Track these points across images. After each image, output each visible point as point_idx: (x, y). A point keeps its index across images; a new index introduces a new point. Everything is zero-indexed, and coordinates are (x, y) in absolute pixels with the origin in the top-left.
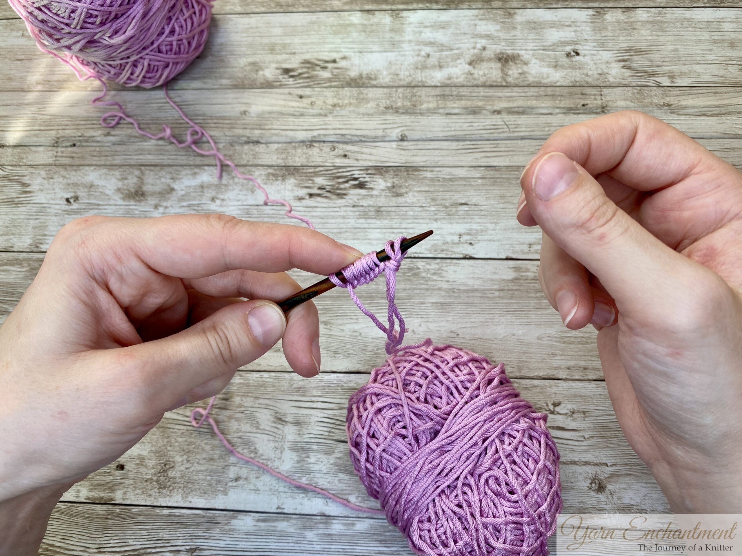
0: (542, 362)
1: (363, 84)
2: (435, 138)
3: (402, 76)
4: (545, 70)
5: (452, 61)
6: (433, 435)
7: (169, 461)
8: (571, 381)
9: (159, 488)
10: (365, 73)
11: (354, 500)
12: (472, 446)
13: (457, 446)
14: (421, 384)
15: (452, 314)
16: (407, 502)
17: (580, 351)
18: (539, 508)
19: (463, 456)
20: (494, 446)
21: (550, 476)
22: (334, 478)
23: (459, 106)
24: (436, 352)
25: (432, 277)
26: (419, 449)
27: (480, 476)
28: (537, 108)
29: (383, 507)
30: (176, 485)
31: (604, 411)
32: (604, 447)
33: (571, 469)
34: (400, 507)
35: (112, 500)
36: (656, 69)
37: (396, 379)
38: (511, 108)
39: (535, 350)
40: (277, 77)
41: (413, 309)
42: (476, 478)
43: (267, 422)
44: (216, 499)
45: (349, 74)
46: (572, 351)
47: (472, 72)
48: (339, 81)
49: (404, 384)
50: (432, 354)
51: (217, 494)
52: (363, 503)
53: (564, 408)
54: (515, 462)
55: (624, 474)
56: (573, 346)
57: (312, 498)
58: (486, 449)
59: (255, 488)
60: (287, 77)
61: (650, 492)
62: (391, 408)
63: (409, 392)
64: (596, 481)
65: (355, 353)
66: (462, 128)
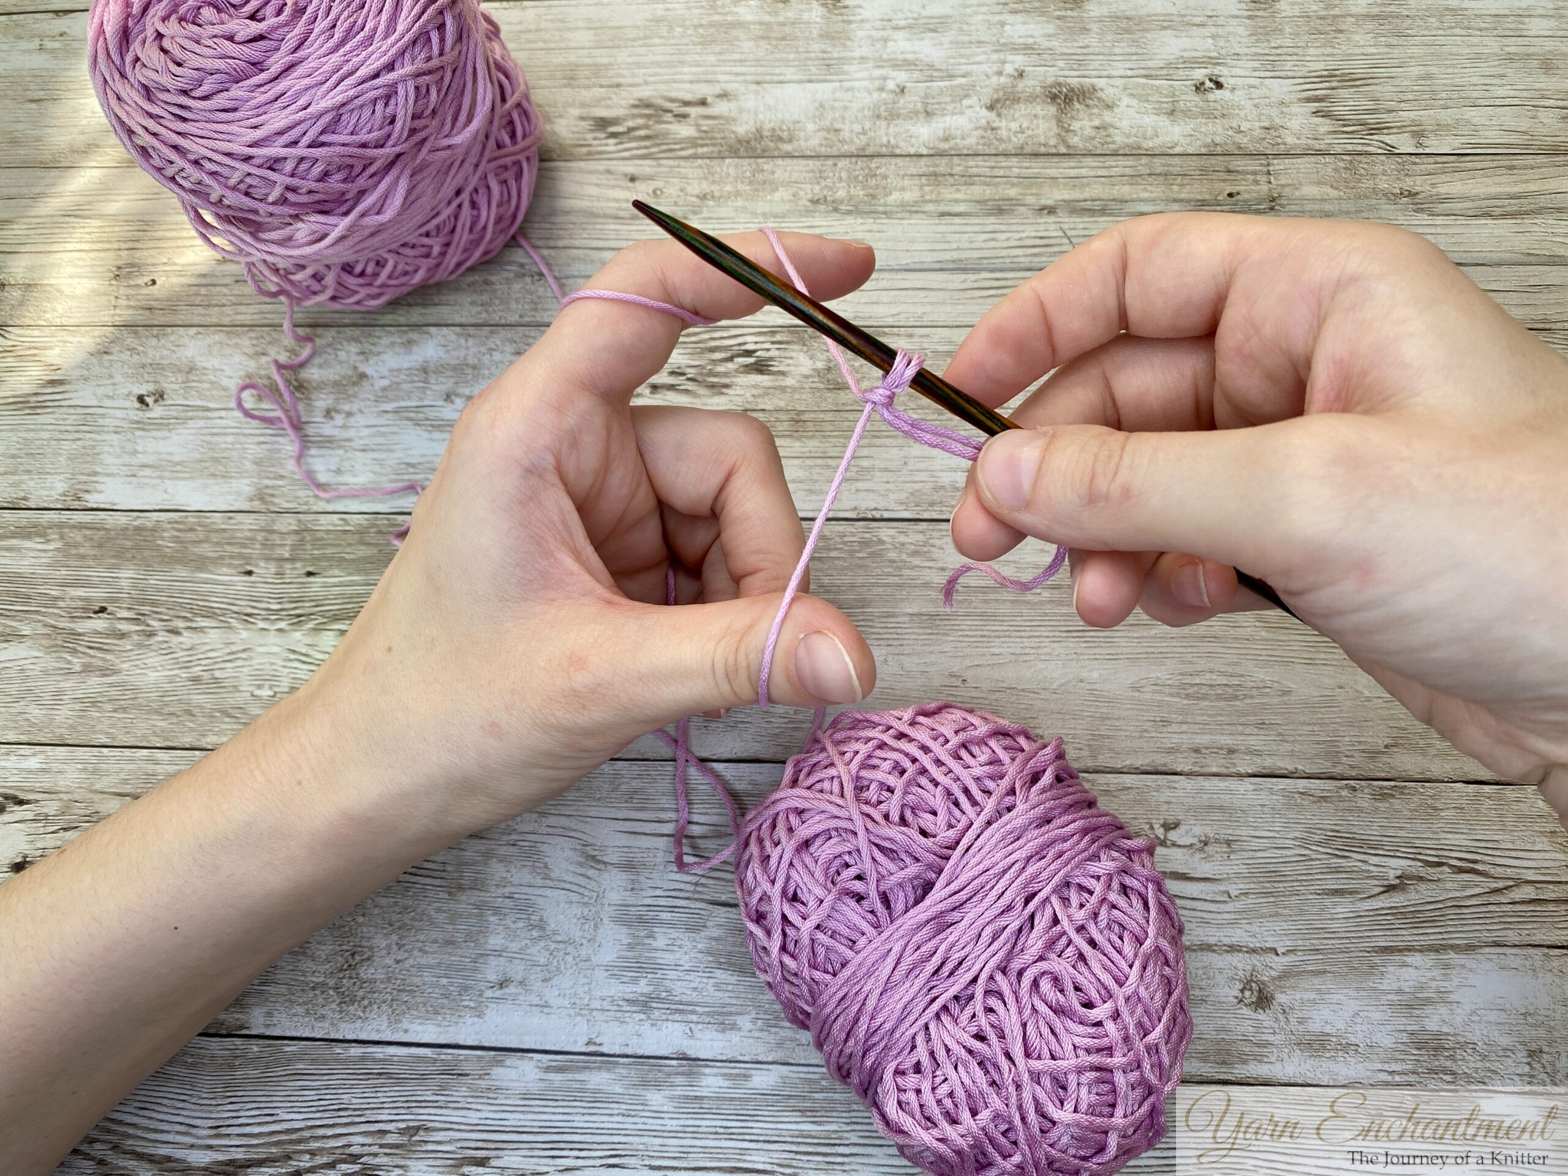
0: (1141, 737)
1: (764, 151)
2: (918, 267)
3: (845, 135)
4: (1150, 121)
5: (952, 101)
6: (919, 892)
7: (360, 946)
8: (1201, 778)
9: (341, 1003)
10: (767, 126)
11: (749, 1025)
12: (1002, 912)
13: (971, 912)
14: (893, 785)
15: (951, 639)
16: (870, 1034)
17: (1221, 715)
18: (1145, 1036)
19: (984, 934)
20: (1048, 911)
21: (1167, 968)
22: (705, 980)
23: (968, 197)
24: (921, 719)
25: (911, 559)
26: (892, 922)
27: (1020, 974)
28: (1132, 201)
29: (820, 1045)
30: (376, 995)
31: (1270, 841)
32: (1271, 916)
33: (1201, 961)
34: (856, 1043)
35: (242, 1027)
36: (1385, 116)
37: (839, 777)
38: (1078, 201)
39: (1127, 713)
40: (581, 136)
41: (871, 627)
42: (1014, 979)
43: (565, 865)
44: (460, 1025)
45: (734, 128)
46: (1203, 715)
47: (995, 125)
48: (714, 145)
49: (856, 788)
50: (913, 723)
51: (462, 1014)
52: (766, 1033)
53: (1187, 833)
54: (1092, 943)
55: (1312, 971)
56: (1206, 703)
57: (659, 1023)
58: (1032, 917)
59: (541, 1003)
60: (603, 135)
61: (1365, 1008)
62: (830, 838)
63: (867, 803)
64: (1254, 985)
65: (749, 720)
66: (974, 245)
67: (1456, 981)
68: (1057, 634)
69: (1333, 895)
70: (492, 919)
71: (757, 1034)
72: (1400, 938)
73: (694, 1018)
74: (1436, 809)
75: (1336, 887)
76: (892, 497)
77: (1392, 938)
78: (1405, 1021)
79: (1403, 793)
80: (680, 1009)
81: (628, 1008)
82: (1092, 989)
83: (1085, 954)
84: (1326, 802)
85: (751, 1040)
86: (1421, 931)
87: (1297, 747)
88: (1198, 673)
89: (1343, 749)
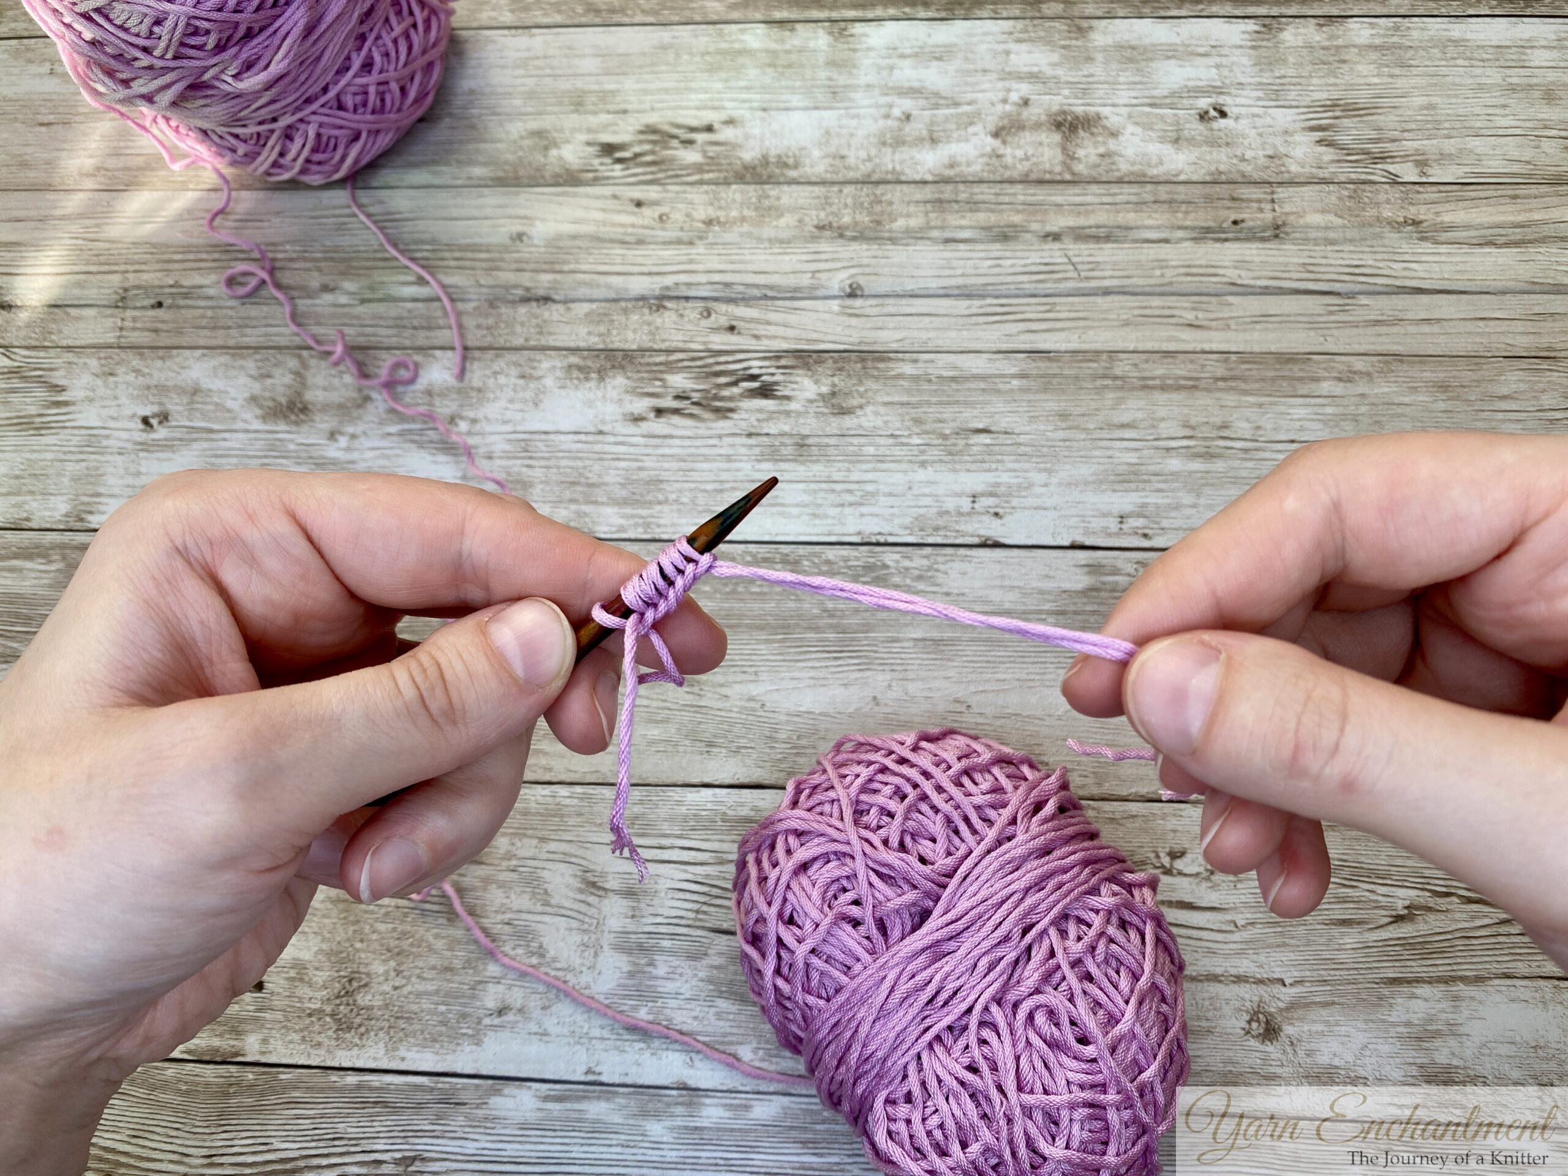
0: (1146, 765)
1: (770, 177)
2: (923, 292)
3: (851, 161)
4: (1155, 149)
5: (958, 129)
6: (917, 919)
7: (358, 972)
9: (337, 1030)
10: (773, 153)
11: (749, 1055)
12: (999, 943)
13: (968, 942)
14: (893, 810)
15: (956, 664)
16: (862, 1061)
18: (1140, 1073)
19: (980, 964)
20: (1046, 943)
21: (1164, 1006)
22: (706, 1009)
23: (973, 224)
24: (923, 744)
26: (887, 949)
27: (1016, 1005)
28: (1138, 228)
29: (811, 1072)
30: (374, 1022)
32: (1278, 946)
33: (1207, 992)
34: (847, 1070)
35: (237, 1054)
36: (1389, 146)
37: (839, 801)
38: (1083, 228)
40: (587, 161)
41: (875, 652)
42: (1009, 1011)
43: (565, 891)
44: (458, 1053)
45: (740, 155)
47: (1001, 152)
48: (720, 171)
49: (855, 812)
50: (915, 749)
51: (460, 1042)
53: (1192, 862)
54: (1089, 976)
55: (1319, 1002)
57: (659, 1052)
58: (1029, 949)
59: (540, 1031)
60: (610, 161)
61: (1374, 1040)
62: (829, 861)
63: (866, 828)
64: (1261, 1016)
65: (752, 745)
66: (980, 271)
67: (1466, 1013)
69: (1341, 925)
72: (1409, 970)
75: (1344, 917)
76: (897, 521)
77: (1401, 970)
78: (1414, 1053)
81: (628, 1037)
86: (1430, 962)
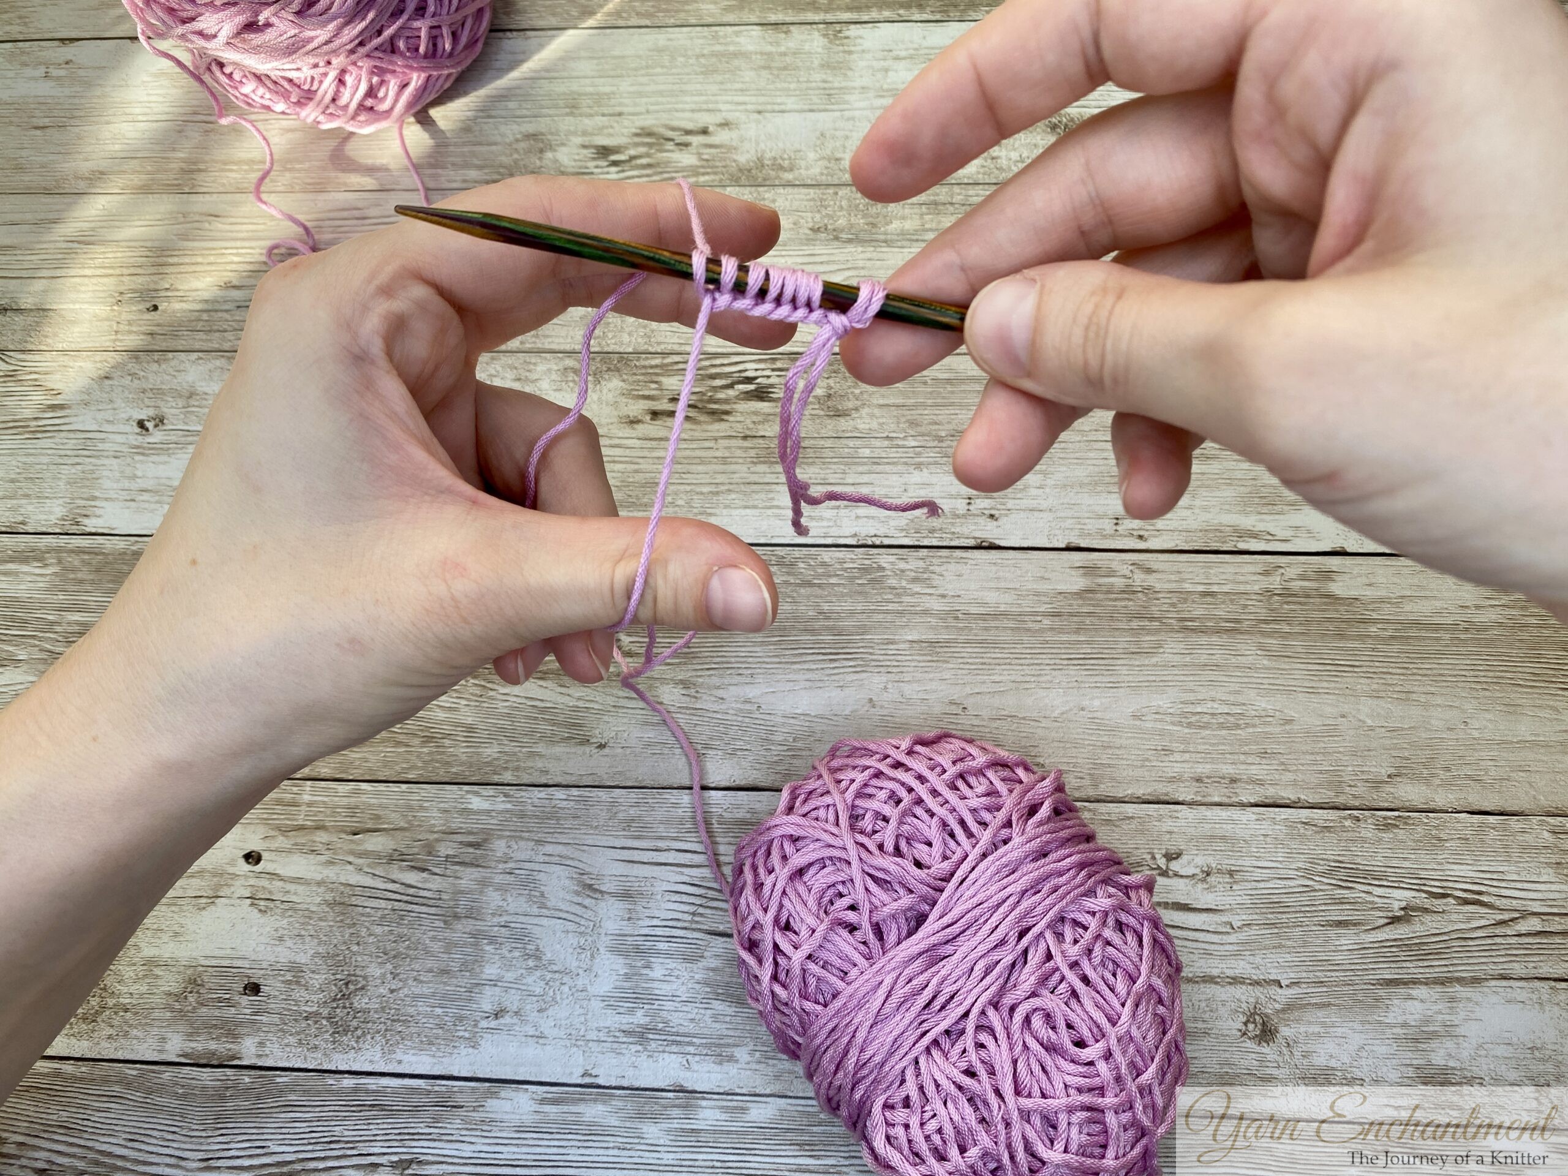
0: (1142, 766)
1: (765, 179)
6: (913, 923)
7: (354, 975)
8: (1204, 808)
9: (334, 1033)
10: (768, 155)
11: (746, 1057)
12: (996, 947)
13: (964, 946)
14: (888, 814)
15: (952, 666)
16: (860, 1066)
17: (1223, 744)
18: (1138, 1076)
19: (976, 968)
20: (1042, 946)
21: (1161, 1008)
22: (703, 1011)
24: (918, 748)
25: (910, 586)
26: (884, 953)
27: (1012, 1009)
29: (810, 1076)
30: (370, 1025)
31: (1273, 871)
32: (1274, 947)
33: (1204, 993)
34: (845, 1075)
35: (234, 1058)
37: (835, 805)
39: (1128, 742)
40: (583, 164)
41: (871, 654)
42: (1005, 1014)
43: (562, 894)
44: (454, 1056)
45: (735, 157)
46: (1205, 744)
48: (715, 173)
49: (851, 817)
50: (910, 752)
51: (456, 1044)
52: (764, 1065)
53: (1189, 863)
54: (1085, 980)
55: (1316, 1004)
56: (1208, 732)
57: (656, 1054)
58: (1025, 952)
59: (537, 1034)
60: (606, 164)
61: (1370, 1042)
62: (824, 867)
63: (862, 832)
64: (1257, 1017)
65: (748, 747)
67: (1462, 1015)
68: (1058, 661)
69: (1337, 926)
70: (487, 948)
71: (754, 1066)
72: (1405, 971)
73: (691, 1049)
74: (1440, 839)
75: (1340, 918)
76: (892, 523)
77: (1397, 971)
78: (1411, 1055)
79: (1406, 824)
80: (676, 1040)
81: (625, 1039)
82: (1084, 1027)
83: (1078, 991)
84: (1330, 832)
85: (749, 1072)
86: (1426, 963)
87: (1300, 777)
88: (1199, 702)
89: (1346, 778)
